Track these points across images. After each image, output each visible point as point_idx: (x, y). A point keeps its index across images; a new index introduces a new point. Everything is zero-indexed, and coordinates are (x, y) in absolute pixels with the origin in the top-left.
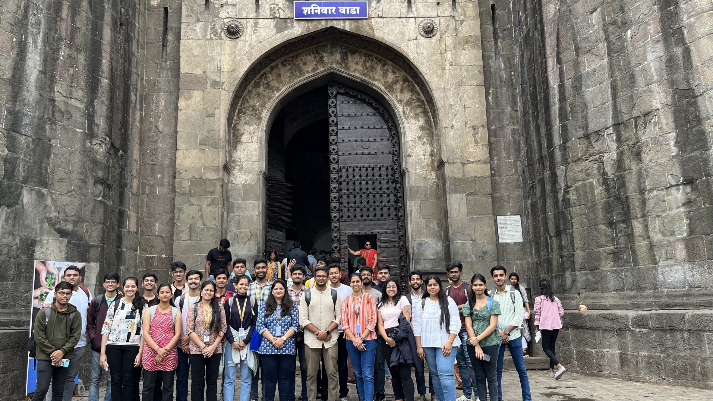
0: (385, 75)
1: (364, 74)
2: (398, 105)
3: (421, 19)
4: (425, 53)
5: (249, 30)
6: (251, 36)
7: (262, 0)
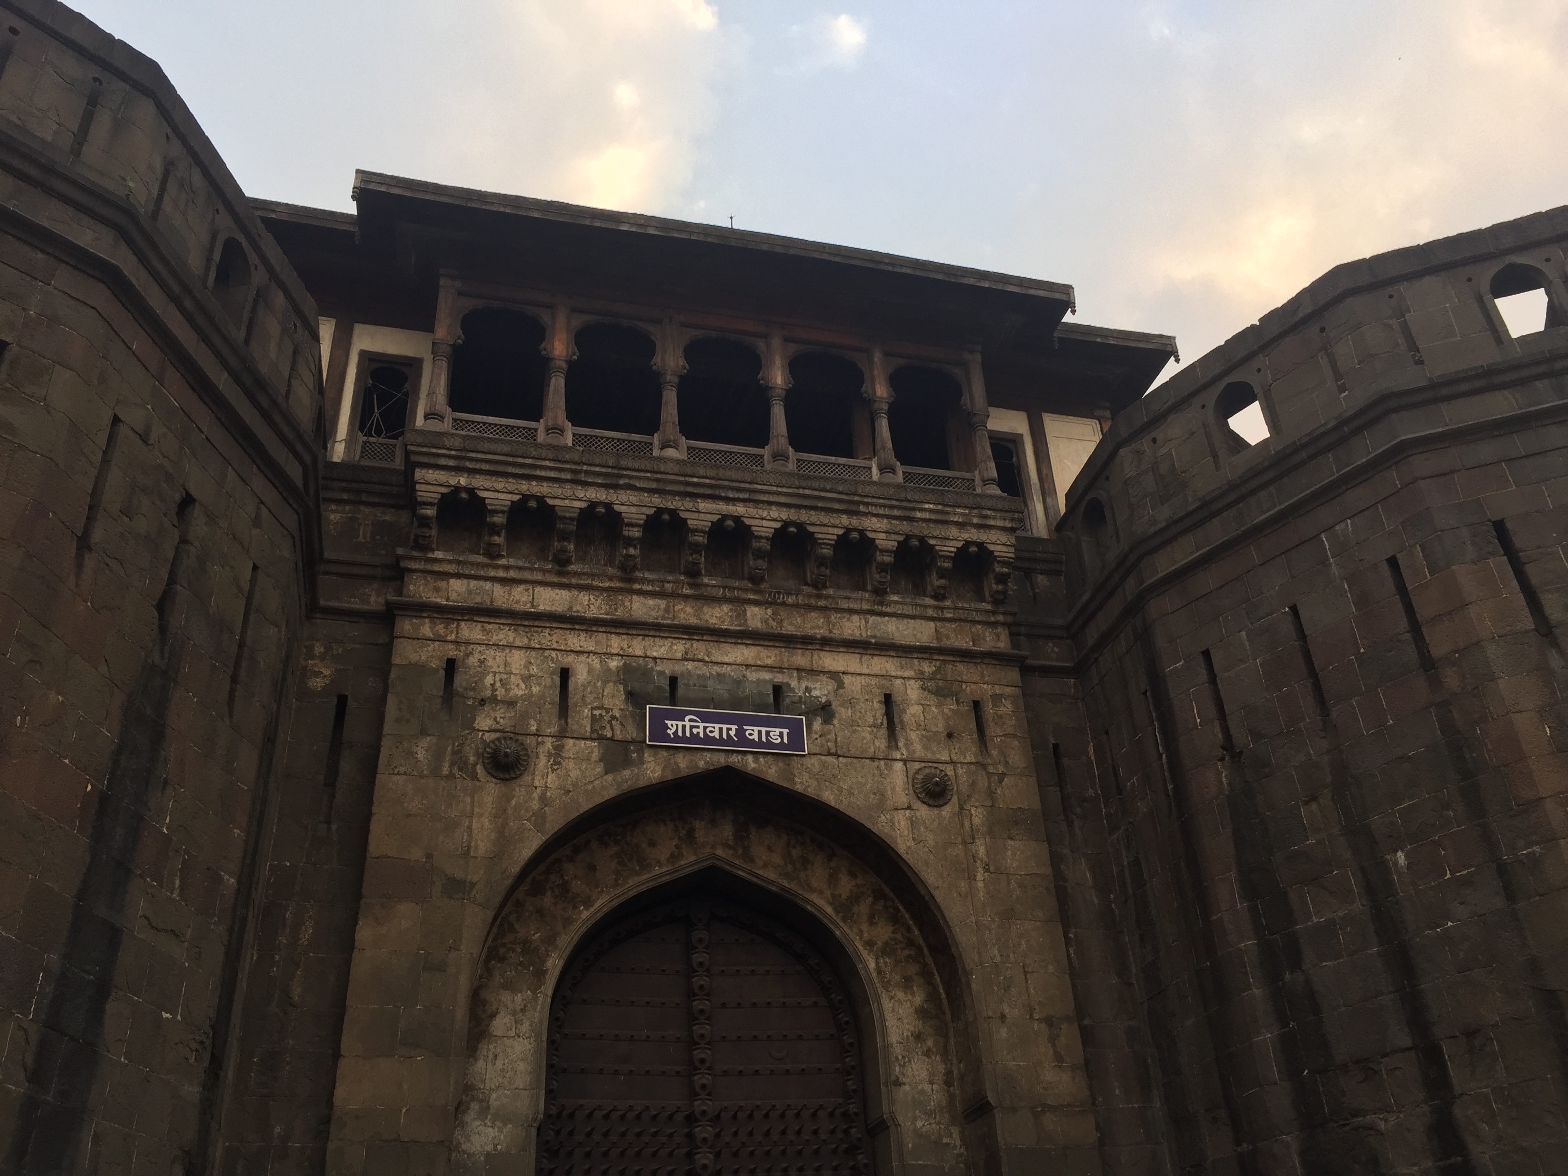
0: (832, 878)
1: (787, 876)
2: (864, 953)
3: (917, 766)
4: (931, 841)
5: (542, 761)
6: (545, 776)
7: (574, 697)
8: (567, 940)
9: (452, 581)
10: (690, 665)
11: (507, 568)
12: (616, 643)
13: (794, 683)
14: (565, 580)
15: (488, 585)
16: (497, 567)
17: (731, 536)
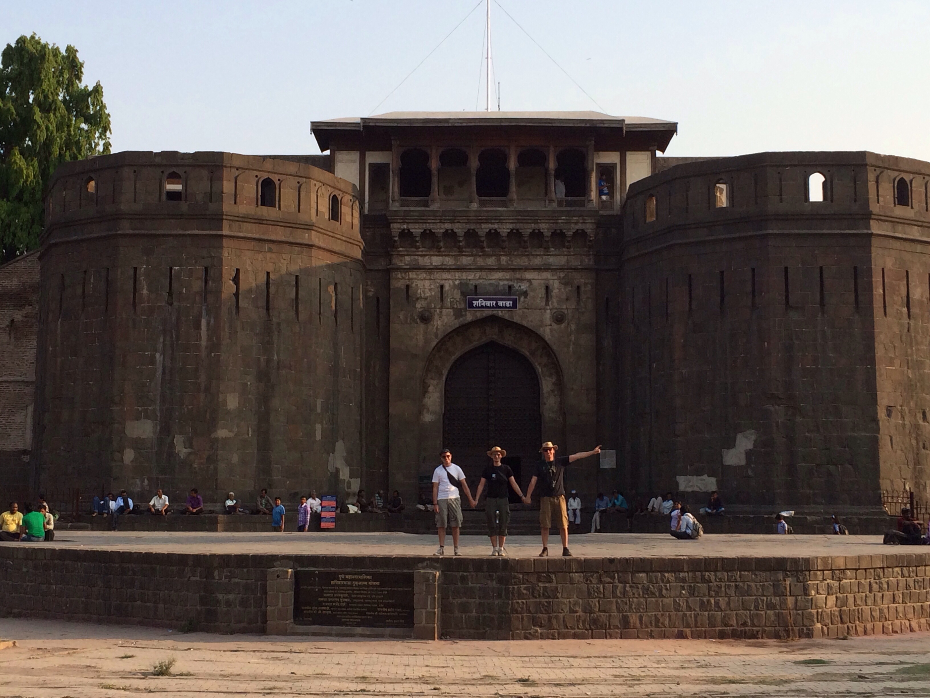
0: (529, 344)
1: (515, 344)
3: (555, 311)
4: (556, 336)
5: (436, 315)
6: (437, 321)
7: (445, 295)
8: (448, 366)
9: (406, 257)
10: (481, 281)
11: (422, 251)
12: (457, 275)
13: (515, 285)
14: (440, 254)
15: (416, 257)
16: (419, 251)
17: (493, 235)
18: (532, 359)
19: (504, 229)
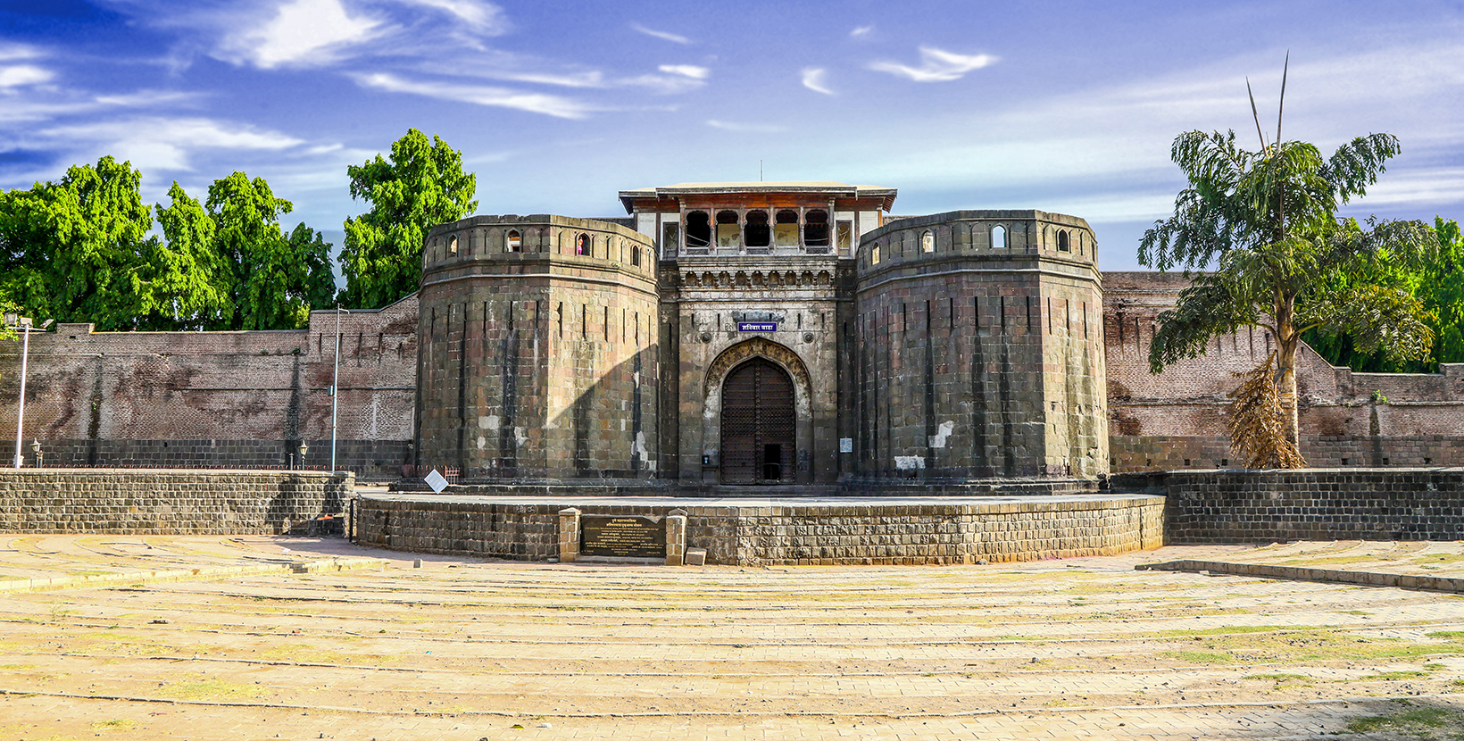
0: (786, 358)
1: (775, 357)
2: (793, 376)
3: (805, 332)
4: (806, 351)
5: (715, 337)
6: (715, 341)
7: (721, 322)
8: (724, 375)
9: (691, 293)
10: (749, 310)
11: (703, 289)
12: (731, 306)
13: (775, 313)
14: (718, 290)
15: (699, 293)
17: (758, 275)
18: (788, 370)
19: (766, 271)
